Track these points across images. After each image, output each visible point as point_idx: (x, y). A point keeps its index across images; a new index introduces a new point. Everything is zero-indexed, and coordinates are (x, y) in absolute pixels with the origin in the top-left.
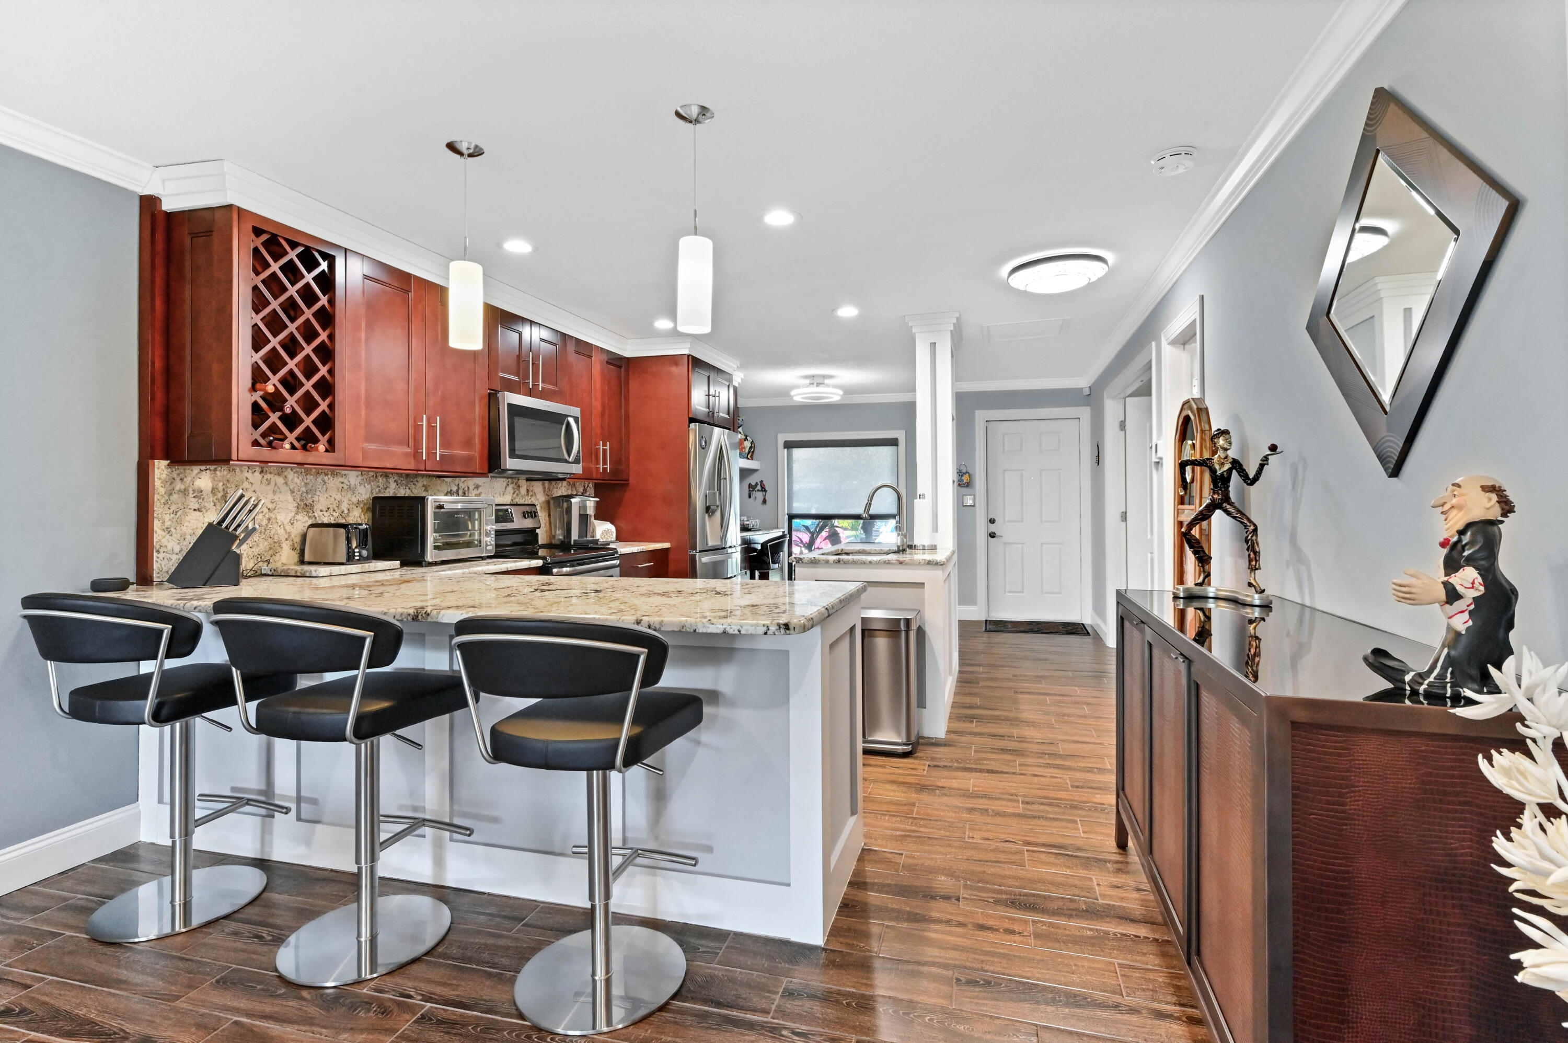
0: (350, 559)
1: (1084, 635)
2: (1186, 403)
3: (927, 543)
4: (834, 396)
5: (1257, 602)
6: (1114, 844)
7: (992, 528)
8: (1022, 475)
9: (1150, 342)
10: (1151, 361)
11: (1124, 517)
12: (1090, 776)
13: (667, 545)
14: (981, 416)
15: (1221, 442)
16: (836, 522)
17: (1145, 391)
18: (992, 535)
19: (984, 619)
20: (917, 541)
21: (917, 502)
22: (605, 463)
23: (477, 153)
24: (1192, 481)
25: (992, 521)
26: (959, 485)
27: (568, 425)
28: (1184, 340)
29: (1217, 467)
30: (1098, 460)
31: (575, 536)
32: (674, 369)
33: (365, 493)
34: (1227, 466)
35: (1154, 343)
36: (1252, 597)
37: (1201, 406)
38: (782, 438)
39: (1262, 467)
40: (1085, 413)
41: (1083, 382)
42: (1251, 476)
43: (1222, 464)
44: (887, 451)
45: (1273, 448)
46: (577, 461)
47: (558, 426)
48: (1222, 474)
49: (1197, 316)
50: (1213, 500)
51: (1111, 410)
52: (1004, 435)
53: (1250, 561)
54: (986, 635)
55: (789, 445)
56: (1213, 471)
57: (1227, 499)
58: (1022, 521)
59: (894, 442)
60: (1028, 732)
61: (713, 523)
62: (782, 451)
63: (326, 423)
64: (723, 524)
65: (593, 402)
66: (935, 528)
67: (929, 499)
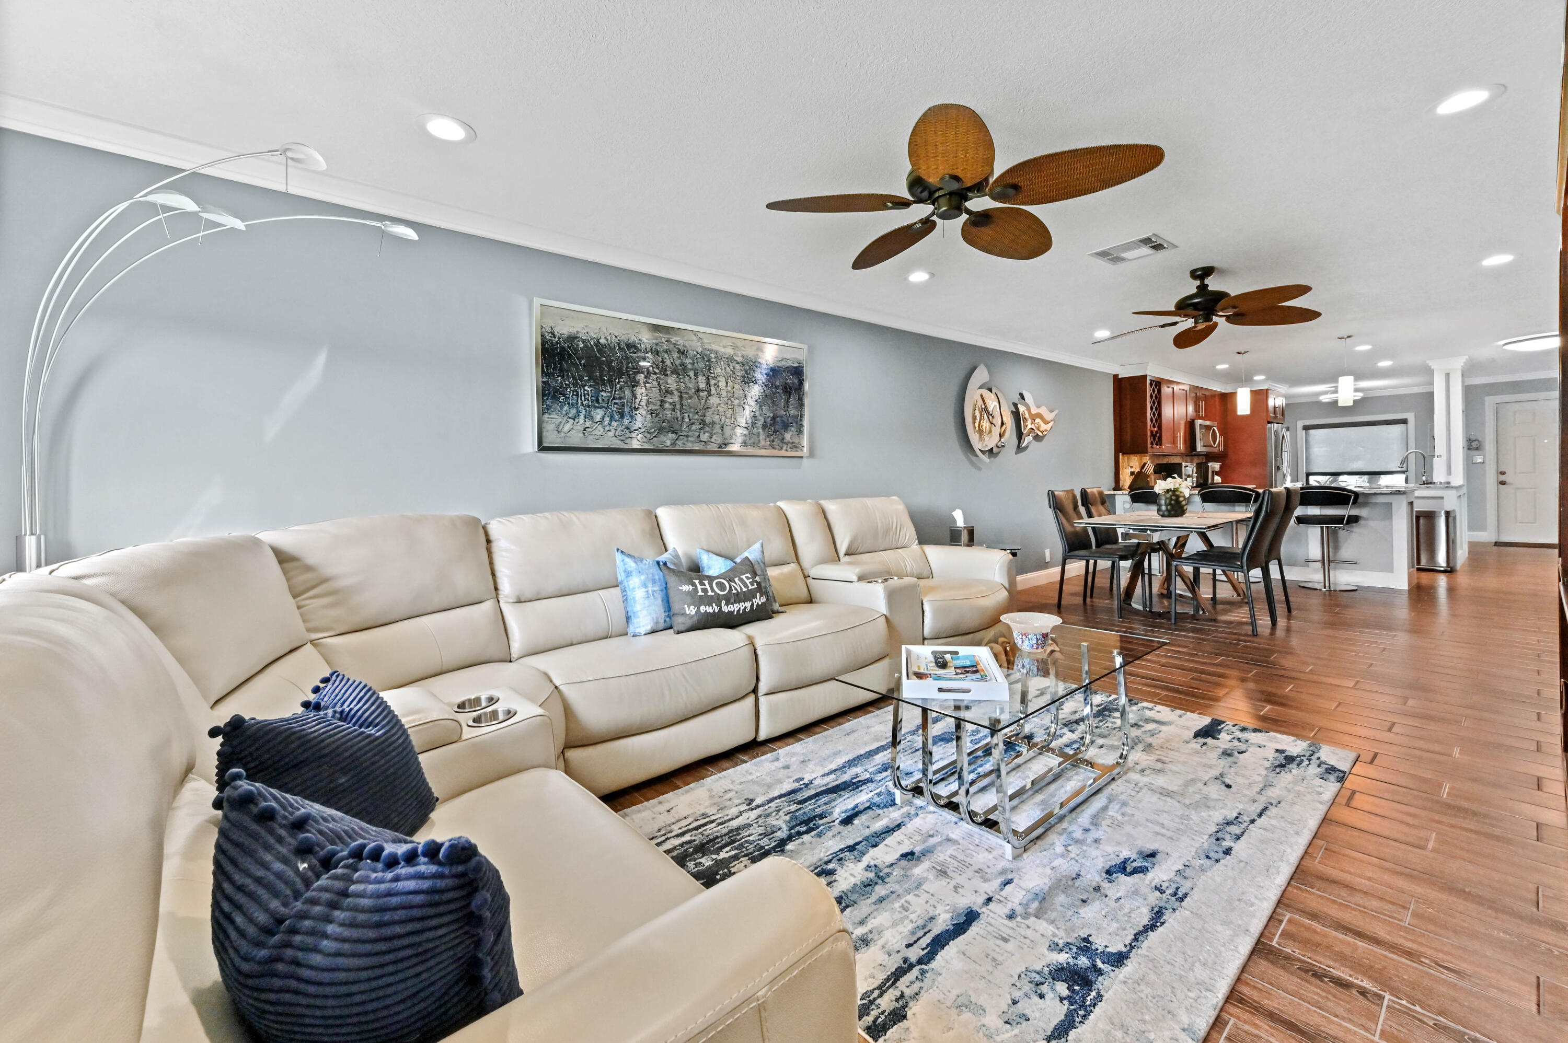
3: (1443, 480)
7: (1502, 478)
14: (1490, 402)
16: (1342, 478)
18: (1503, 483)
19: (1494, 541)
20: (1436, 479)
21: (1435, 459)
22: (1222, 447)
23: (1246, 352)
25: (1503, 473)
26: (1469, 449)
31: (1210, 481)
32: (1259, 397)
38: (1301, 424)
44: (1397, 429)
46: (1216, 447)
47: (1209, 431)
52: (1515, 412)
55: (1307, 428)
58: (1534, 474)
59: (1404, 422)
61: (1279, 475)
62: (1302, 434)
63: (1160, 438)
64: (1284, 476)
65: (1218, 418)
66: (1449, 472)
67: (1444, 458)
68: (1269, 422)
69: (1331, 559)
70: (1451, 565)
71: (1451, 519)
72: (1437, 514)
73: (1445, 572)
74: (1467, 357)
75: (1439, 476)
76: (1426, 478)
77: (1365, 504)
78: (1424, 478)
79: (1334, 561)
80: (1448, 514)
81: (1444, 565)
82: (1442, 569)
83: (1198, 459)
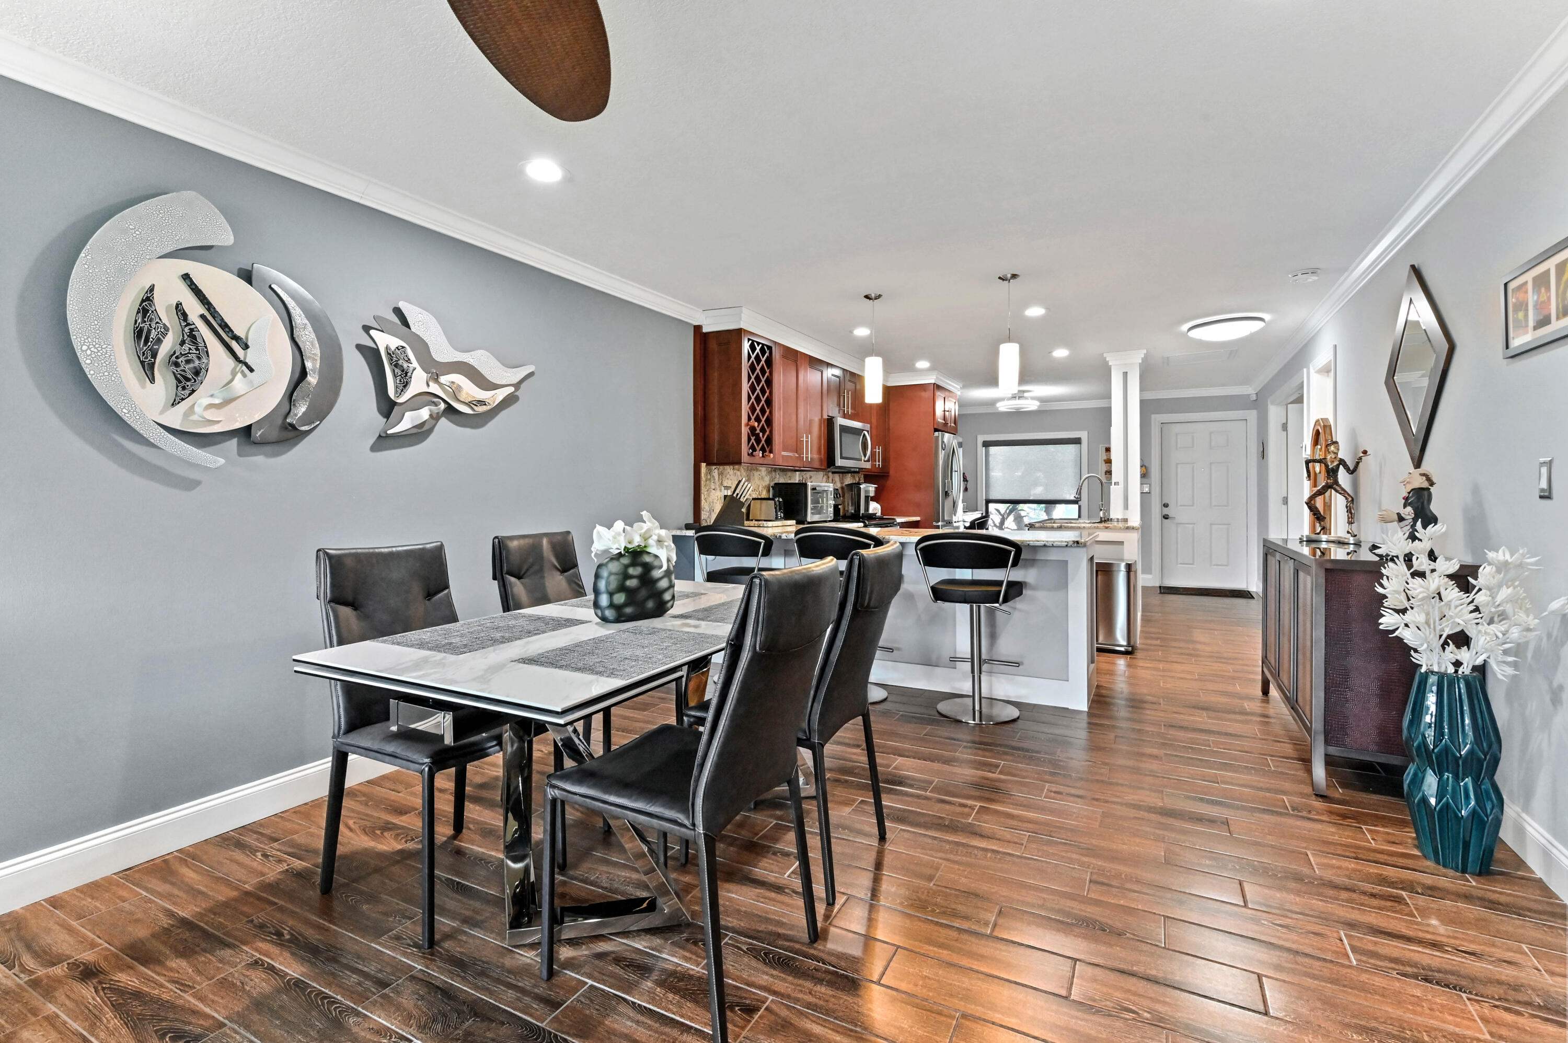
0: (777, 519)
1: (1250, 598)
2: (1317, 421)
3: (1120, 517)
4: (1033, 406)
5: (1352, 542)
6: (1261, 693)
7: (1166, 511)
8: (1193, 468)
9: (1302, 369)
10: (1303, 382)
11: (1285, 501)
12: (1246, 668)
13: (918, 519)
14: (1156, 420)
15: (1332, 448)
16: (1021, 506)
17: (1300, 400)
18: (1166, 517)
19: (1158, 585)
20: (1113, 515)
21: (1113, 487)
22: (879, 462)
23: (878, 297)
24: (1320, 473)
25: (1166, 505)
27: (864, 435)
28: (1325, 370)
29: (1329, 464)
30: (1263, 454)
31: (862, 511)
32: (923, 394)
33: (767, 481)
34: (1336, 463)
35: (1305, 370)
36: (1349, 539)
37: (1326, 424)
38: (981, 439)
39: (1358, 463)
40: (1252, 415)
41: (1250, 390)
42: (1351, 469)
43: (1332, 462)
44: (1072, 448)
45: (1365, 452)
46: (868, 461)
47: (857, 437)
48: (1332, 468)
49: (1331, 357)
50: (1327, 483)
51: (1275, 414)
52: (1177, 434)
53: (1349, 518)
54: (1161, 595)
55: (987, 444)
56: (1327, 466)
57: (1336, 482)
58: (1193, 506)
59: (1077, 441)
60: (1199, 646)
61: (948, 503)
62: (982, 451)
63: (769, 441)
64: (954, 504)
65: (874, 420)
66: (1126, 507)
67: (1121, 486)
68: (936, 430)
69: (983, 657)
70: (1132, 643)
71: (1132, 574)
72: (1115, 568)
73: (1126, 653)
74: (1145, 351)
75: (1116, 512)
76: (1104, 514)
77: (1032, 562)
78: (1101, 514)
79: (990, 661)
80: (1129, 567)
81: (1125, 643)
82: (1122, 649)
83: (854, 477)
